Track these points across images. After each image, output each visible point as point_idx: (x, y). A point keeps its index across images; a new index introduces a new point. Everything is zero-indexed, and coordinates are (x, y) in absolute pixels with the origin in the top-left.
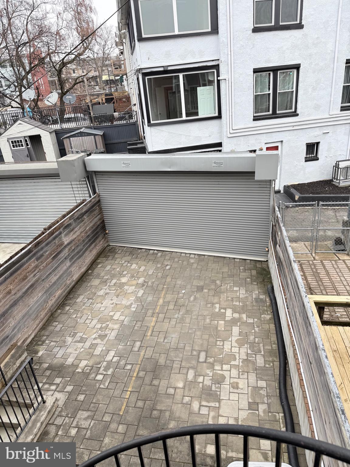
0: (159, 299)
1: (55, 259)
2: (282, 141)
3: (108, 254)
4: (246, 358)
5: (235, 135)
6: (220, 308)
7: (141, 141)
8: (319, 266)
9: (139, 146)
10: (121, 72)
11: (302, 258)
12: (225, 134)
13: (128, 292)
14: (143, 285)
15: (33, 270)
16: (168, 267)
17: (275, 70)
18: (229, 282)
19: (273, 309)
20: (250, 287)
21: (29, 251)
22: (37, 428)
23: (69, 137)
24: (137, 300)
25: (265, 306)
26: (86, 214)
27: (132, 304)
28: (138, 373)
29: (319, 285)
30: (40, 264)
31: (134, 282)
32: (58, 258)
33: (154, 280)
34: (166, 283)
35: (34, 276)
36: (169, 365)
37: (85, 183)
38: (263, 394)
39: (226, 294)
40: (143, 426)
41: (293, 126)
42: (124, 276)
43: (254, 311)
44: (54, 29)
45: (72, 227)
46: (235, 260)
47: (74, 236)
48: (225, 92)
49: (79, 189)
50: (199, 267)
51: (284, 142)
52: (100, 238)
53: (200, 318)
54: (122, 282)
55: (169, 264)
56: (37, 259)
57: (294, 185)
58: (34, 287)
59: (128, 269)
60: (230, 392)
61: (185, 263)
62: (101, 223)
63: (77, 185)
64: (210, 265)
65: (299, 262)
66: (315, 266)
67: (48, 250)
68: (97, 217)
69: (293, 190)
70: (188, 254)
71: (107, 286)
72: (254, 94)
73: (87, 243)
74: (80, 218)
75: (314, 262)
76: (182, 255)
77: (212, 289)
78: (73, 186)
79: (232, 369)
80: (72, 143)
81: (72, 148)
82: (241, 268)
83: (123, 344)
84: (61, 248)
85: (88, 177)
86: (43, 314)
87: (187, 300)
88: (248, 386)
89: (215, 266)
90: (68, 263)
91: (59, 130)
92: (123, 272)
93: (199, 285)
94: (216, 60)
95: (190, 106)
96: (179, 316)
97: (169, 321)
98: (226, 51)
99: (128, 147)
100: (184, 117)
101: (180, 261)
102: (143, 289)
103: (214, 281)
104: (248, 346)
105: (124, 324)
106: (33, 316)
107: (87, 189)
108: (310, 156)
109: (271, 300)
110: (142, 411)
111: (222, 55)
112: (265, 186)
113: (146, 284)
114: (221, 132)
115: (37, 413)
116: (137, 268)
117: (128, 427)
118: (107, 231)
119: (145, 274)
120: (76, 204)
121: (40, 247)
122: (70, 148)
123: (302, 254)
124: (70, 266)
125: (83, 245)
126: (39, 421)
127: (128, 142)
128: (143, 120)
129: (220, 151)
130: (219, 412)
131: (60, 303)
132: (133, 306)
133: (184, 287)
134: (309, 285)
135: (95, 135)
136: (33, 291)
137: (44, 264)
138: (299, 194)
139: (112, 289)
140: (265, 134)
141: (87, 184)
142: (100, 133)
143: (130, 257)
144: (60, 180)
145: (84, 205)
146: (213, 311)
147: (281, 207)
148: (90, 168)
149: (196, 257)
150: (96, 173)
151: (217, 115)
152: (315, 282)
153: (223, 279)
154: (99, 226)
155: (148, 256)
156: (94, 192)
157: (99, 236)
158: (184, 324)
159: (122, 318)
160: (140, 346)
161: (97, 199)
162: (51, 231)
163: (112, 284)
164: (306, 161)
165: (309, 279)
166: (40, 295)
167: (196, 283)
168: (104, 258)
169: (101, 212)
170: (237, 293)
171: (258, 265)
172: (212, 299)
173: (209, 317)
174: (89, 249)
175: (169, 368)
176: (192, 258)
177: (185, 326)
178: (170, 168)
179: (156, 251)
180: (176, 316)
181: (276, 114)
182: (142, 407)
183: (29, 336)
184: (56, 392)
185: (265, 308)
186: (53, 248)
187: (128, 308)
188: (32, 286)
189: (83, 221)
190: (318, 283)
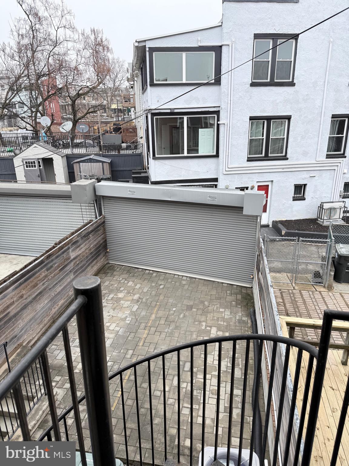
0: (152, 314)
1: (62, 271)
2: (272, 181)
3: (108, 271)
4: (226, 370)
5: (230, 173)
6: (206, 326)
7: (145, 171)
8: (298, 295)
9: (143, 175)
10: (130, 105)
11: (283, 287)
12: (221, 171)
13: (124, 306)
14: (138, 301)
15: (43, 279)
16: (162, 287)
17: (269, 119)
18: (216, 304)
19: (253, 330)
20: (235, 309)
21: (42, 262)
22: (39, 415)
23: (79, 162)
24: (132, 314)
25: (246, 327)
26: (92, 233)
27: (127, 317)
28: (129, 377)
29: (295, 311)
30: (49, 274)
31: (130, 298)
32: (64, 270)
33: (148, 297)
34: (159, 301)
35: (43, 284)
36: (158, 372)
37: (93, 205)
38: (238, 400)
39: (212, 314)
40: (131, 420)
41: (283, 169)
42: (121, 292)
43: (236, 330)
44: (73, 65)
45: (78, 244)
46: (224, 284)
47: (80, 252)
48: (223, 135)
49: (87, 210)
50: (190, 288)
51: (274, 181)
52: (102, 255)
53: (187, 333)
54: (119, 297)
55: (162, 283)
56: (47, 270)
57: (282, 221)
58: (42, 294)
59: (125, 286)
60: (209, 397)
61: (177, 284)
62: (104, 242)
63: (86, 206)
64: (200, 287)
65: (280, 290)
66: (294, 294)
67: (57, 263)
68: (101, 236)
69: (280, 226)
70: (180, 276)
71: (105, 300)
72: (249, 138)
73: (89, 260)
74: (86, 236)
75: (293, 291)
76: (176, 276)
77: (200, 309)
78: (82, 208)
79: (213, 378)
80: (81, 168)
81: (80, 173)
82: (228, 292)
83: (117, 351)
84: (68, 261)
85: (96, 201)
86: (47, 320)
87: (177, 317)
88: (225, 394)
89: (204, 289)
90: (72, 276)
91: (70, 154)
92: (120, 288)
93: (188, 304)
94: (217, 107)
95: (191, 144)
96: (169, 331)
97: (159, 334)
98: (226, 101)
99: (133, 175)
100: (186, 154)
101: (173, 282)
102: (137, 305)
103: (202, 302)
104: (229, 360)
105: (119, 334)
106: (38, 321)
107: (94, 211)
108: (298, 196)
109: (252, 322)
110: (131, 409)
111: (222, 103)
112: (252, 220)
113: (141, 300)
114: (217, 169)
115: (40, 403)
116: (133, 285)
117: (118, 421)
118: (108, 250)
119: (141, 291)
120: (83, 224)
121: (50, 260)
122: (79, 172)
123: (284, 283)
124: (73, 279)
125: (86, 260)
126: (41, 409)
127: (133, 171)
128: (149, 153)
129: (216, 186)
130: (198, 413)
131: (61, 312)
132: (128, 319)
133: (175, 305)
134: (287, 311)
135: (103, 162)
136: (41, 298)
137: (52, 275)
138: (286, 230)
139: (109, 302)
140: (257, 174)
141: (94, 206)
142: (108, 160)
143: (128, 275)
144: (71, 201)
145: (91, 225)
146: (200, 328)
147: (265, 239)
148: (99, 193)
149: (188, 279)
150: (104, 198)
151: (215, 154)
152: (292, 308)
153: (211, 301)
154: (101, 244)
155: (144, 275)
156: (100, 214)
157: (100, 254)
158: (172, 338)
159: (118, 329)
160: (132, 354)
161: (103, 221)
162: (61, 246)
163: (110, 298)
164: (293, 200)
165: (287, 306)
166: (46, 302)
167: (186, 302)
168: (104, 275)
169: (104, 232)
170: (222, 314)
171: (244, 291)
172: (200, 317)
173: (196, 333)
174: (91, 265)
175: (158, 374)
176: (184, 280)
177: (174, 339)
178: (170, 198)
179: (151, 272)
180: (166, 330)
181: (268, 156)
182: (131, 405)
183: (33, 338)
184: (55, 388)
185: (247, 329)
186: (61, 261)
187: (123, 321)
188: (40, 293)
189: (89, 239)
190: (295, 309)
